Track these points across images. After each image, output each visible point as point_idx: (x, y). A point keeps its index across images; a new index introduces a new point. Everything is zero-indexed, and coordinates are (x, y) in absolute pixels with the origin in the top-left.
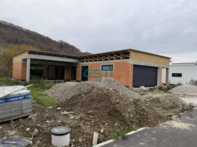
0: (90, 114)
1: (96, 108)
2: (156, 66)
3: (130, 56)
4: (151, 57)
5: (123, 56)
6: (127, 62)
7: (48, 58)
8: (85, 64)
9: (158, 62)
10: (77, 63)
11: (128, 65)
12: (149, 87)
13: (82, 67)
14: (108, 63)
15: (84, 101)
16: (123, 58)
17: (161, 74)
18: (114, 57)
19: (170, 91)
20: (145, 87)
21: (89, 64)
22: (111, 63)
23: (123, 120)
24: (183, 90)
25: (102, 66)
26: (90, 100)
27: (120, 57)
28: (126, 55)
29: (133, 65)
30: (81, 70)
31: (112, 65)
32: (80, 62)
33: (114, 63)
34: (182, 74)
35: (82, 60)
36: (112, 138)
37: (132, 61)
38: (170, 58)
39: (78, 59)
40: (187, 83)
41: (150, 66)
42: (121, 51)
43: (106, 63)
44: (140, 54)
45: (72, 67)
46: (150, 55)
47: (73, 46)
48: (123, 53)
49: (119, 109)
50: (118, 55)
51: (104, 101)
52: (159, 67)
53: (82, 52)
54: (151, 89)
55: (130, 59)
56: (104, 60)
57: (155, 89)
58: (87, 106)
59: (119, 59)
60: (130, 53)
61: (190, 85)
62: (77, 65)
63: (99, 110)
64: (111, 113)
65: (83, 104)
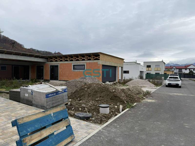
0: (98, 100)
1: (100, 97)
2: (115, 65)
3: (100, 57)
4: (113, 58)
5: (94, 58)
6: (97, 63)
7: (16, 58)
8: (54, 63)
9: (116, 62)
10: (44, 63)
11: (99, 65)
12: (113, 82)
13: (51, 66)
14: (80, 63)
15: (90, 93)
16: (94, 59)
17: (118, 72)
18: (85, 58)
19: (126, 84)
20: (109, 82)
21: (58, 64)
22: (83, 63)
23: (122, 101)
24: (136, 83)
25: (74, 66)
26: (94, 92)
27: (90, 58)
28: (97, 57)
29: (102, 65)
30: (50, 69)
31: (84, 65)
32: (48, 62)
33: (86, 63)
34: (129, 71)
35: (50, 60)
36: (128, 108)
37: (102, 62)
38: (123, 59)
39: (45, 58)
40: (136, 78)
41: (112, 65)
42: (92, 53)
43: (78, 63)
44: (106, 56)
45: (37, 66)
46: (112, 57)
47: (14, 41)
48: (94, 55)
49: (117, 95)
50: (89, 57)
51: (104, 91)
52: (117, 67)
53: (26, 48)
54: (115, 84)
55: (100, 60)
56: (75, 60)
57: (117, 83)
58: (93, 96)
59: (90, 60)
60: (100, 55)
61: (138, 80)
62: (44, 64)
63: (103, 97)
64: (112, 98)
65: (90, 95)
